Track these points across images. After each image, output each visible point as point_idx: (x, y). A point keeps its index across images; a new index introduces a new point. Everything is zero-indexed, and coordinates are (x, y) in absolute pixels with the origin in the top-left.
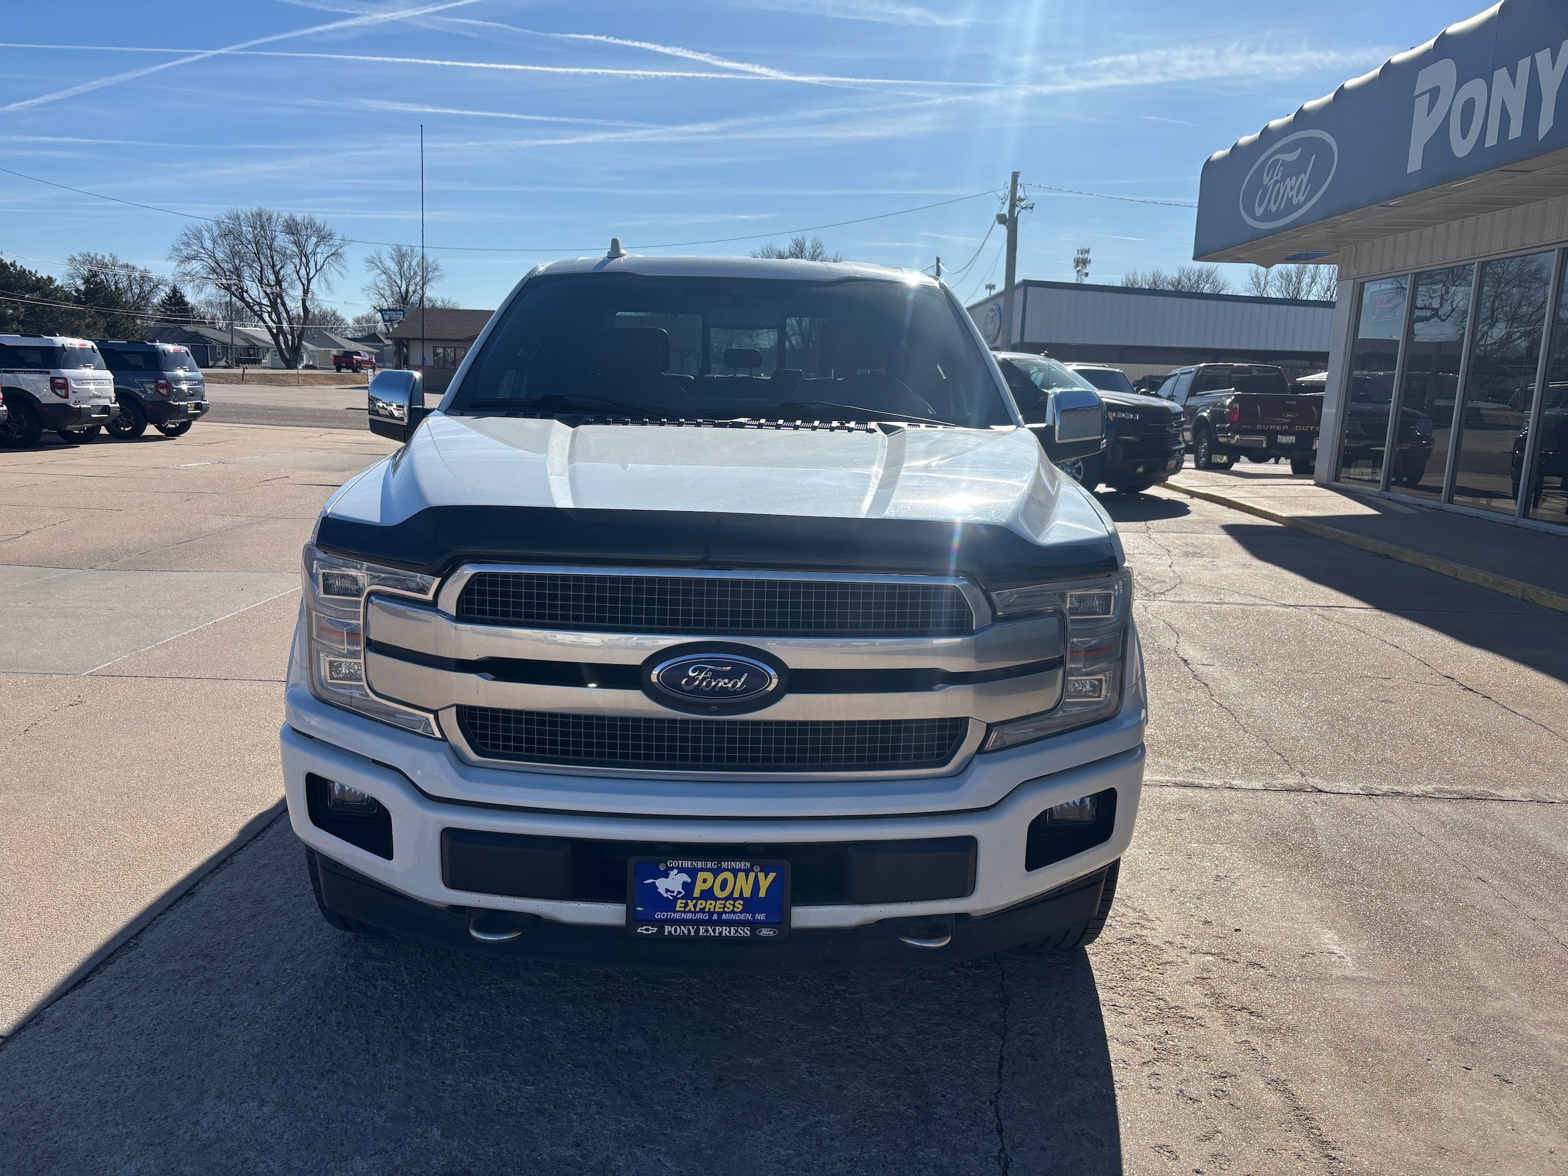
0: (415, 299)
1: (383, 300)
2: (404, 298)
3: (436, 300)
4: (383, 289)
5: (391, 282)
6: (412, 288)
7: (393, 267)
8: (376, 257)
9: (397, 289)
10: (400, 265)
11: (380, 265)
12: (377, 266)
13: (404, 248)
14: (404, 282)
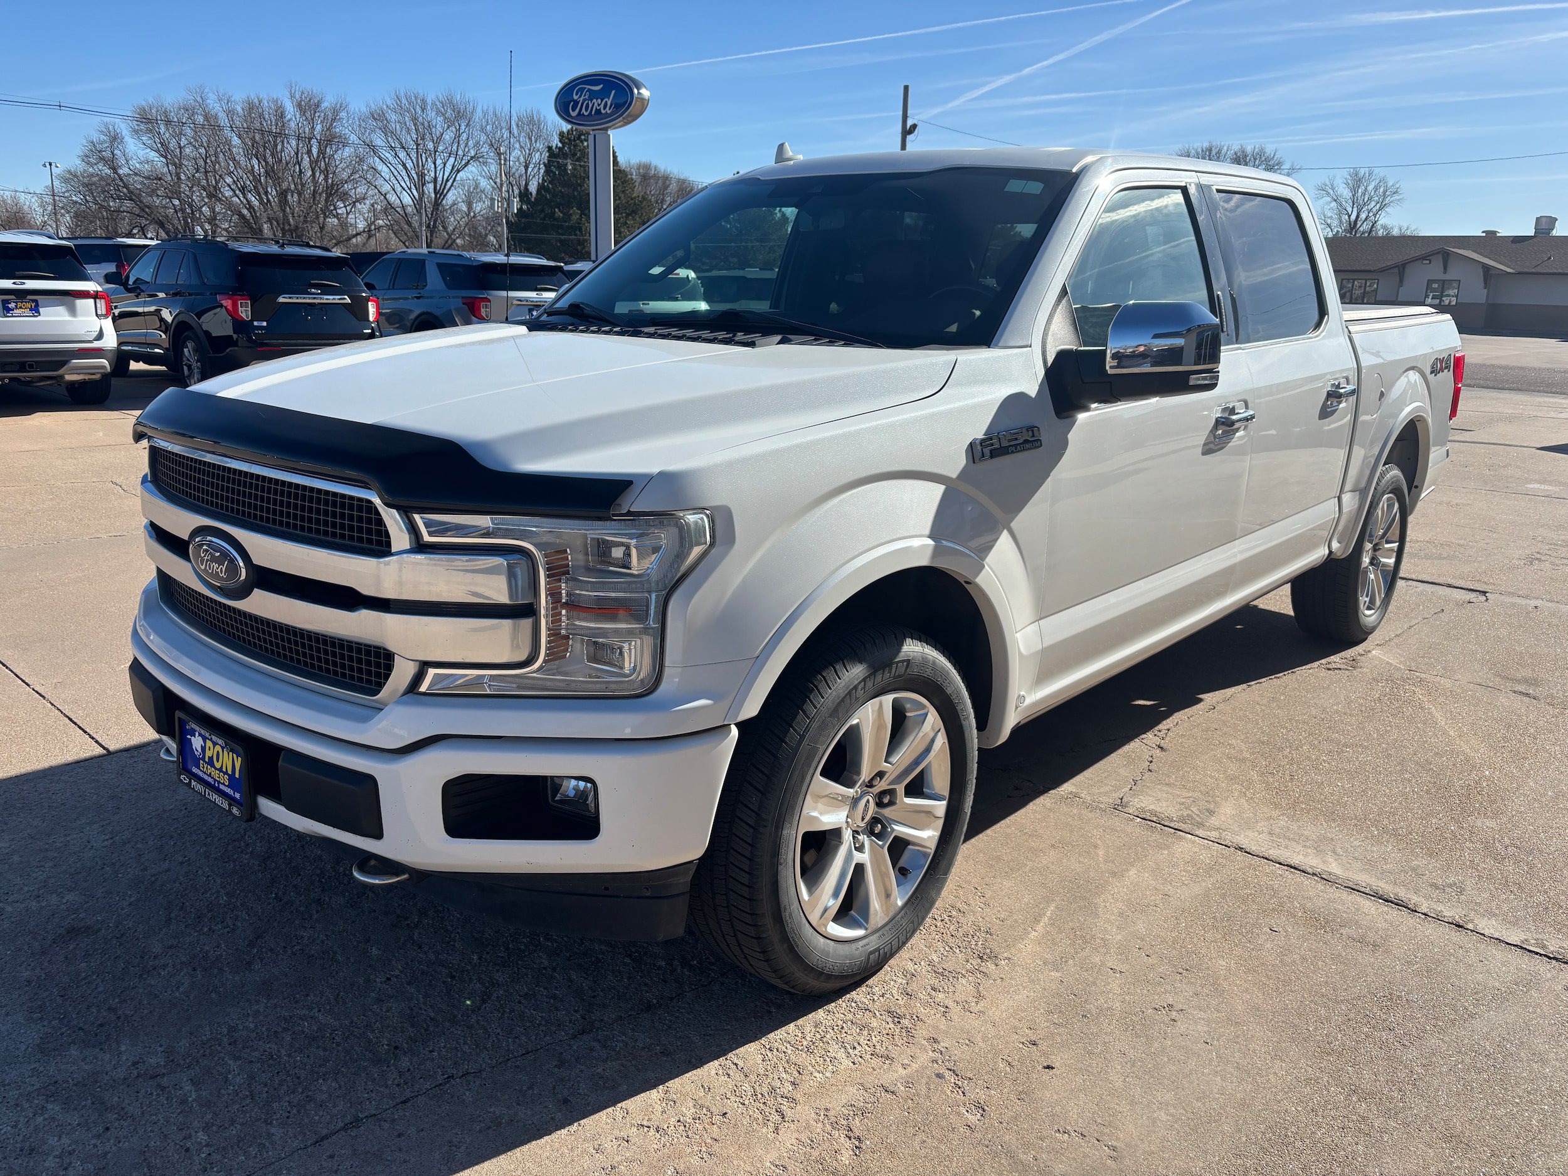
0: (1365, 227)
1: (1329, 229)
2: (1353, 226)
3: (1392, 228)
4: (1331, 218)
5: (1341, 209)
6: (1363, 216)
7: (1346, 193)
8: (1328, 183)
9: (1347, 217)
10: (1354, 191)
11: (1332, 192)
12: (1328, 194)
13: (1362, 171)
14: (1355, 210)
